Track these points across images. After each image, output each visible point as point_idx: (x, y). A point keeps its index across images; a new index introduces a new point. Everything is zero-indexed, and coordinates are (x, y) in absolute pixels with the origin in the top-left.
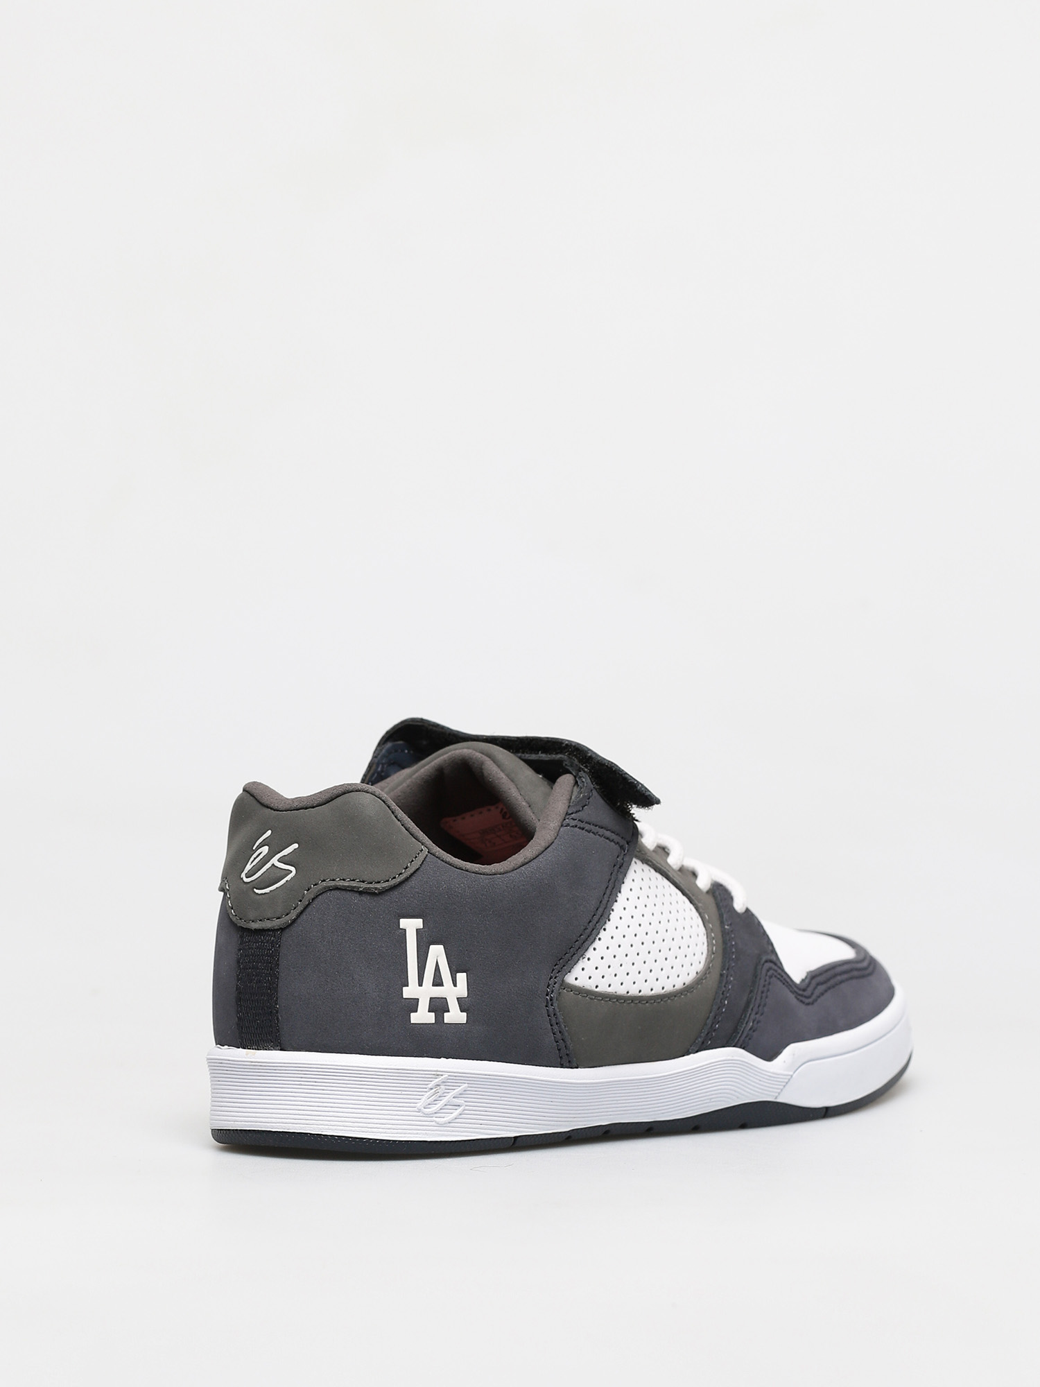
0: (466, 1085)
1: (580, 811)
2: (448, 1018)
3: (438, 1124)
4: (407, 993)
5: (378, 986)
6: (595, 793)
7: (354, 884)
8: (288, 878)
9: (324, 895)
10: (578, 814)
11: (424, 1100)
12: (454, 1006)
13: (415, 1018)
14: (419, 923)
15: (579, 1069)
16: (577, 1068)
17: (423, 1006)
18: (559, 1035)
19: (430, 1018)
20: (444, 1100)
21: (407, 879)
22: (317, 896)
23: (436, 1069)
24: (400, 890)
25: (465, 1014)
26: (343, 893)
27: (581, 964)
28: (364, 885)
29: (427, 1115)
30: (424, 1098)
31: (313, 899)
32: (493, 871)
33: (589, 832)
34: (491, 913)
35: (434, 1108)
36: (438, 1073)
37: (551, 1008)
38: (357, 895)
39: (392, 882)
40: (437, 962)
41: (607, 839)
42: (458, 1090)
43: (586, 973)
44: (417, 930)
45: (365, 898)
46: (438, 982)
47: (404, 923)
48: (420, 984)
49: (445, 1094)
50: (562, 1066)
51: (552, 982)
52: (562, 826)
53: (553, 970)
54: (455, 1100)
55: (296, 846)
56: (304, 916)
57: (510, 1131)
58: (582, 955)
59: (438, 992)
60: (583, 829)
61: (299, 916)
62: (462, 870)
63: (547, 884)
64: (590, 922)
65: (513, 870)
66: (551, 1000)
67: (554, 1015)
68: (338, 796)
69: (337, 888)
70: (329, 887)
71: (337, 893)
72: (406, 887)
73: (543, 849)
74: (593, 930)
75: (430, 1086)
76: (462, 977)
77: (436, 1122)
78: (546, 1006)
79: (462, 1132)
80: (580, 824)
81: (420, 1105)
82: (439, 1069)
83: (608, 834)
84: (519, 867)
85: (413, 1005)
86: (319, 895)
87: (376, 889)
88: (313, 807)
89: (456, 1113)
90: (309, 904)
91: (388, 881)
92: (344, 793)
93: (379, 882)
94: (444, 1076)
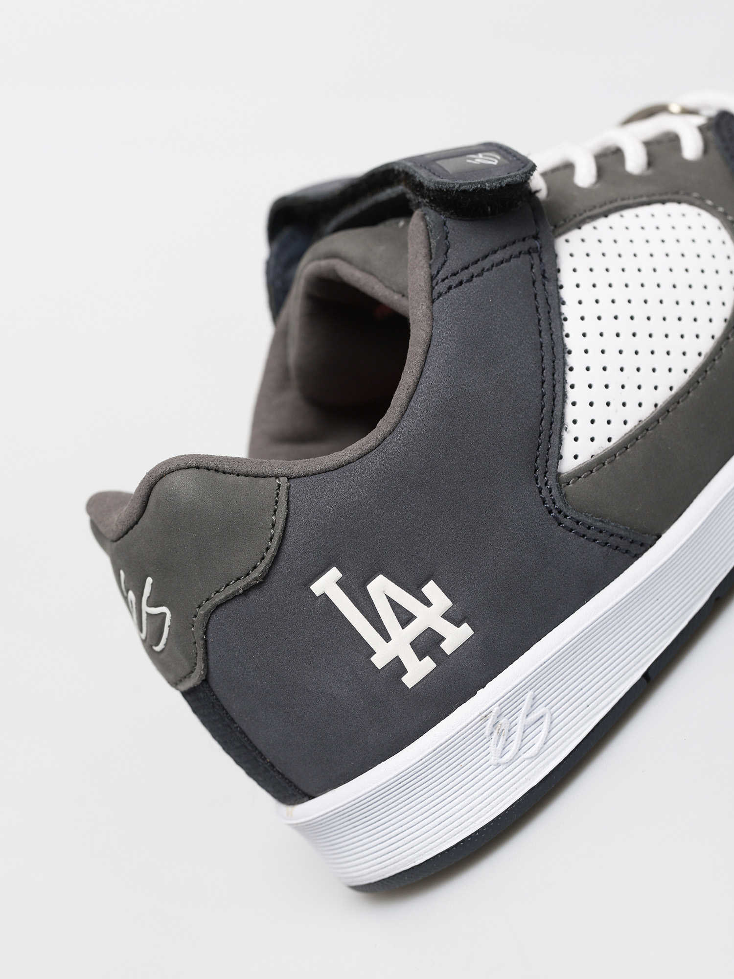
0: (531, 693)
1: (445, 261)
2: (448, 647)
3: (532, 757)
4: (380, 660)
5: (341, 680)
6: (450, 224)
7: (230, 591)
8: (168, 622)
9: (211, 622)
10: (445, 269)
11: (494, 749)
12: (444, 628)
13: (410, 680)
14: (334, 574)
15: (664, 536)
16: (659, 537)
17: (409, 658)
18: (602, 537)
19: (428, 664)
20: (519, 729)
21: (283, 538)
22: (206, 627)
23: (478, 713)
24: (283, 556)
25: (465, 626)
26: (228, 606)
27: (567, 437)
28: (242, 584)
29: (512, 761)
30: (492, 749)
31: (205, 633)
32: (379, 438)
33: (470, 280)
34: (408, 491)
35: (513, 748)
36: (484, 715)
37: (567, 522)
38: (242, 599)
39: (269, 556)
40: (388, 597)
41: (502, 262)
42: (525, 706)
43: (584, 440)
44: (337, 583)
45: (254, 596)
46: (405, 618)
47: (317, 588)
48: (387, 638)
49: (514, 723)
50: (637, 556)
51: (545, 493)
52: (433, 302)
53: (537, 480)
54: (529, 718)
55: (149, 580)
56: (212, 657)
57: (632, 675)
58: (562, 426)
59: (414, 629)
60: (461, 283)
61: (206, 660)
62: (343, 466)
63: (452, 398)
64: (543, 382)
65: (402, 416)
66: (560, 512)
67: (578, 522)
68: (148, 496)
69: (218, 607)
70: (209, 611)
71: (222, 611)
72: (288, 547)
73: (423, 357)
74: (554, 386)
75: (487, 733)
76: (431, 589)
77: (527, 759)
78: (560, 524)
79: (570, 737)
80: (454, 281)
81: (493, 759)
82: (481, 711)
83: (498, 257)
84: (408, 406)
85: (397, 667)
86: (207, 624)
87: (256, 579)
88: (137, 523)
89: (545, 727)
90: (206, 641)
91: (263, 558)
92: (151, 489)
93: (255, 567)
94: (494, 712)
